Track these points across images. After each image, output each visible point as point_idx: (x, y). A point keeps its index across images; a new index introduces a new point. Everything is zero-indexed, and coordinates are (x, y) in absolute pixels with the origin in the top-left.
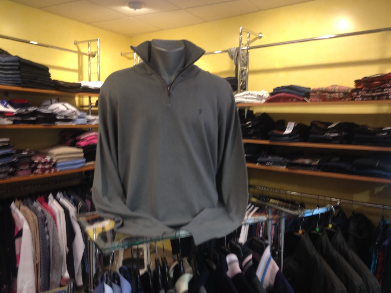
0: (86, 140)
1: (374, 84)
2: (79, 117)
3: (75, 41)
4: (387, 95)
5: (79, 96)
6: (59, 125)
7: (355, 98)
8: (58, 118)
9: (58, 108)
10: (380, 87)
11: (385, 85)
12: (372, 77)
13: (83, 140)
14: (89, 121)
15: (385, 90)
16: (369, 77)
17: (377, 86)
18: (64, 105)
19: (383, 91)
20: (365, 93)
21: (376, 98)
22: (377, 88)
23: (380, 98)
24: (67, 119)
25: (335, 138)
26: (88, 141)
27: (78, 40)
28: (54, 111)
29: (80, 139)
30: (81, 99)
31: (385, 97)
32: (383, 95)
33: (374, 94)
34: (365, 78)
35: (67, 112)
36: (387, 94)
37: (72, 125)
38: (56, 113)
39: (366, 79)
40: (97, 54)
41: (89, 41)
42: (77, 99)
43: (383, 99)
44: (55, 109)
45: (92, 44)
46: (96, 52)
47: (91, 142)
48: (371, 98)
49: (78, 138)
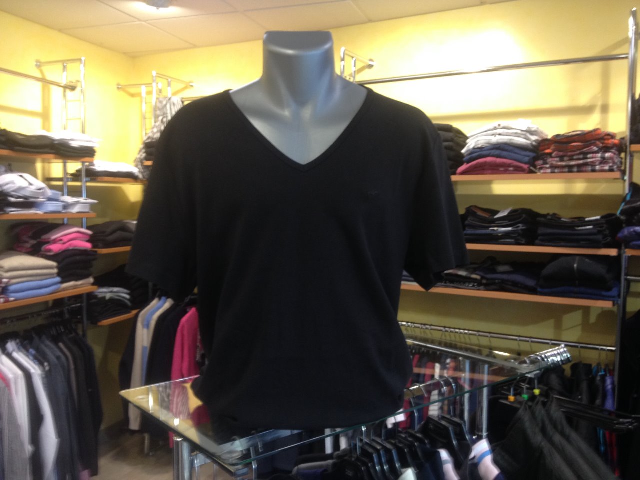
0: (61, 240)
1: (573, 146)
2: (50, 199)
3: (38, 61)
4: (593, 164)
5: (44, 161)
6: (15, 213)
7: (541, 169)
8: (13, 200)
9: (12, 183)
10: (582, 151)
11: (590, 148)
12: (568, 135)
13: (55, 241)
14: (67, 206)
15: (589, 156)
16: (563, 135)
17: (578, 150)
18: (21, 176)
19: (587, 159)
20: (557, 162)
21: (575, 169)
22: (578, 152)
23: (581, 169)
24: (28, 203)
25: (507, 235)
26: (64, 244)
27: (43, 60)
28: (5, 188)
29: (50, 239)
30: (47, 165)
31: (590, 168)
32: (586, 165)
33: (573, 163)
34: (558, 136)
35: (28, 189)
36: (592, 162)
37: (37, 214)
38: (10, 191)
39: (559, 138)
40: (79, 85)
41: (63, 62)
42: (39, 166)
43: (586, 172)
44: (7, 184)
45: (70, 66)
46: (78, 81)
47: (70, 245)
48: (567, 170)
49: (45, 237)
